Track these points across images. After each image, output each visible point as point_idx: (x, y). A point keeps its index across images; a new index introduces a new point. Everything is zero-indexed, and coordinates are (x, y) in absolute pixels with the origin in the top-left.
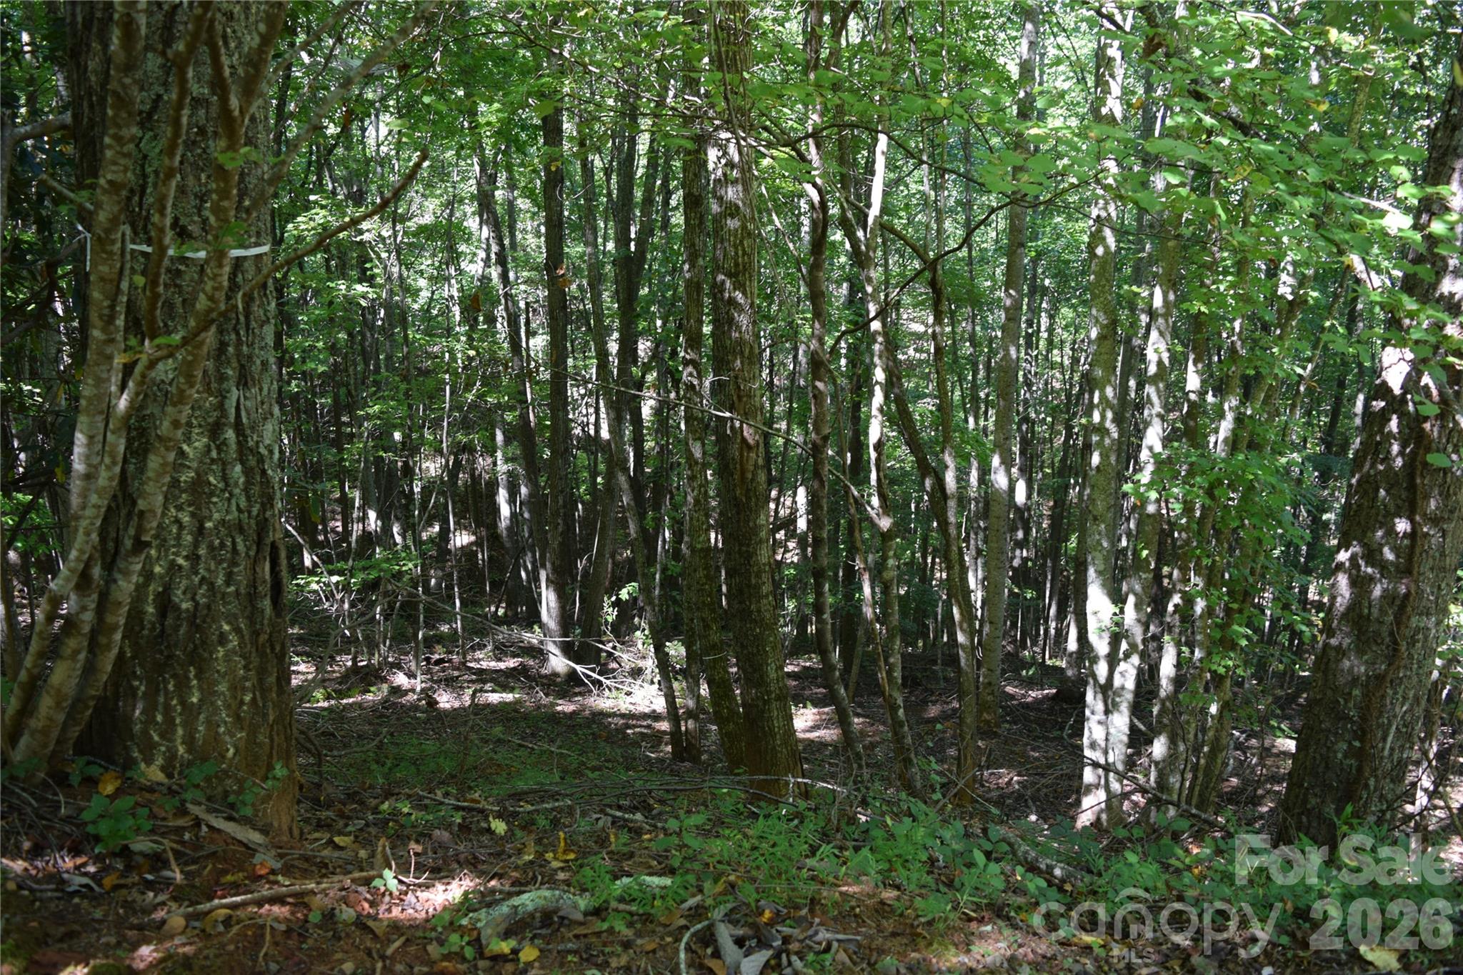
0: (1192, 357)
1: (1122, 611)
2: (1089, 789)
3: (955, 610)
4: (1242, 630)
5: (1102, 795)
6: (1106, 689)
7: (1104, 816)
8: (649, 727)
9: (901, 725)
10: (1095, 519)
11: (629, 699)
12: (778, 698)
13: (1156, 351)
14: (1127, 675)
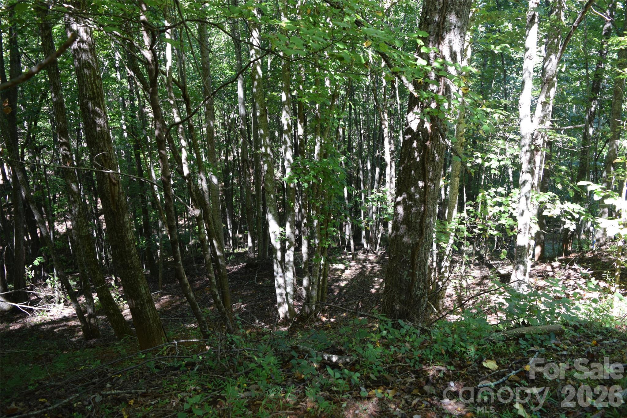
0: (299, 121)
1: (285, 229)
2: (280, 305)
3: (214, 242)
4: (333, 229)
5: (286, 306)
6: (282, 262)
7: (288, 314)
8: (65, 325)
9: (219, 303)
10: (269, 193)
11: (49, 314)
12: (148, 302)
13: (286, 119)
14: (290, 256)
